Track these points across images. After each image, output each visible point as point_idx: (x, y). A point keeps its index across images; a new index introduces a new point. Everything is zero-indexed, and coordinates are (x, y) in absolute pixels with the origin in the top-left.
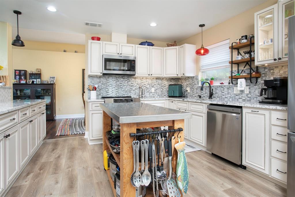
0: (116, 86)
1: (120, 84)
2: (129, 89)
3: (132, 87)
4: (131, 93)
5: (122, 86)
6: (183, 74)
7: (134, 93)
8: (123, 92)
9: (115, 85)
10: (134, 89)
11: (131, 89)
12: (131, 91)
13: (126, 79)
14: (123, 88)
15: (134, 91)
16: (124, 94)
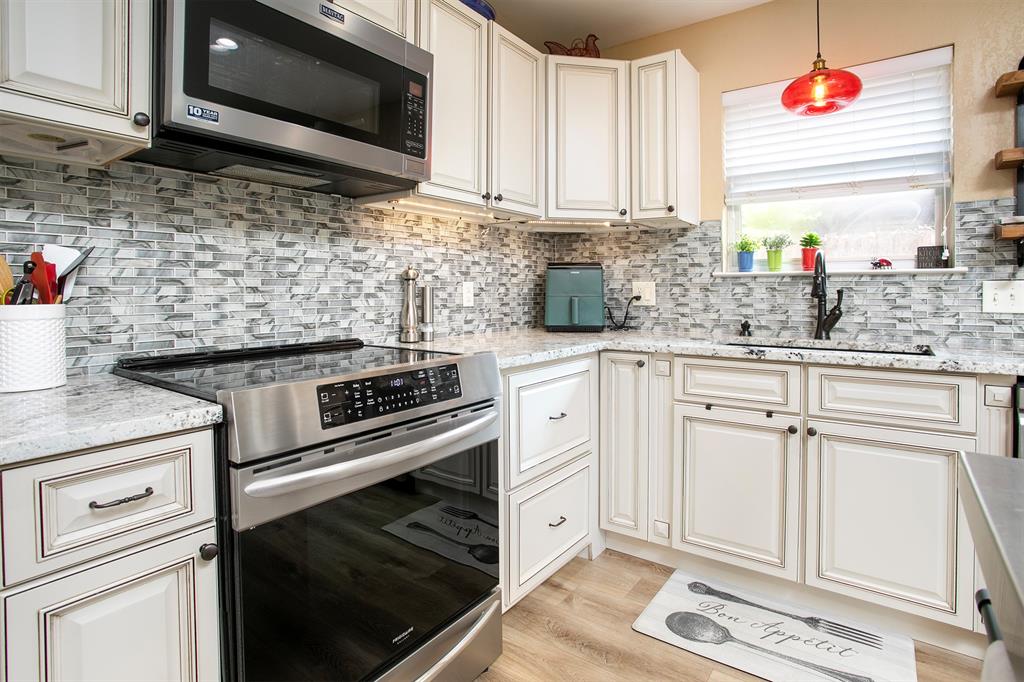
0: (249, 266)
1: (280, 252)
2: (340, 284)
3: (359, 276)
4: (354, 316)
5: (292, 268)
6: (670, 209)
7: (371, 315)
8: (299, 313)
9: (246, 252)
10: (369, 286)
11: (353, 290)
12: (355, 303)
13: (323, 212)
14: (303, 277)
15: (372, 302)
16: (306, 326)
